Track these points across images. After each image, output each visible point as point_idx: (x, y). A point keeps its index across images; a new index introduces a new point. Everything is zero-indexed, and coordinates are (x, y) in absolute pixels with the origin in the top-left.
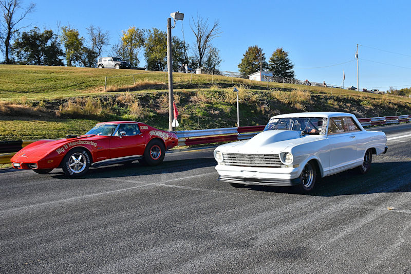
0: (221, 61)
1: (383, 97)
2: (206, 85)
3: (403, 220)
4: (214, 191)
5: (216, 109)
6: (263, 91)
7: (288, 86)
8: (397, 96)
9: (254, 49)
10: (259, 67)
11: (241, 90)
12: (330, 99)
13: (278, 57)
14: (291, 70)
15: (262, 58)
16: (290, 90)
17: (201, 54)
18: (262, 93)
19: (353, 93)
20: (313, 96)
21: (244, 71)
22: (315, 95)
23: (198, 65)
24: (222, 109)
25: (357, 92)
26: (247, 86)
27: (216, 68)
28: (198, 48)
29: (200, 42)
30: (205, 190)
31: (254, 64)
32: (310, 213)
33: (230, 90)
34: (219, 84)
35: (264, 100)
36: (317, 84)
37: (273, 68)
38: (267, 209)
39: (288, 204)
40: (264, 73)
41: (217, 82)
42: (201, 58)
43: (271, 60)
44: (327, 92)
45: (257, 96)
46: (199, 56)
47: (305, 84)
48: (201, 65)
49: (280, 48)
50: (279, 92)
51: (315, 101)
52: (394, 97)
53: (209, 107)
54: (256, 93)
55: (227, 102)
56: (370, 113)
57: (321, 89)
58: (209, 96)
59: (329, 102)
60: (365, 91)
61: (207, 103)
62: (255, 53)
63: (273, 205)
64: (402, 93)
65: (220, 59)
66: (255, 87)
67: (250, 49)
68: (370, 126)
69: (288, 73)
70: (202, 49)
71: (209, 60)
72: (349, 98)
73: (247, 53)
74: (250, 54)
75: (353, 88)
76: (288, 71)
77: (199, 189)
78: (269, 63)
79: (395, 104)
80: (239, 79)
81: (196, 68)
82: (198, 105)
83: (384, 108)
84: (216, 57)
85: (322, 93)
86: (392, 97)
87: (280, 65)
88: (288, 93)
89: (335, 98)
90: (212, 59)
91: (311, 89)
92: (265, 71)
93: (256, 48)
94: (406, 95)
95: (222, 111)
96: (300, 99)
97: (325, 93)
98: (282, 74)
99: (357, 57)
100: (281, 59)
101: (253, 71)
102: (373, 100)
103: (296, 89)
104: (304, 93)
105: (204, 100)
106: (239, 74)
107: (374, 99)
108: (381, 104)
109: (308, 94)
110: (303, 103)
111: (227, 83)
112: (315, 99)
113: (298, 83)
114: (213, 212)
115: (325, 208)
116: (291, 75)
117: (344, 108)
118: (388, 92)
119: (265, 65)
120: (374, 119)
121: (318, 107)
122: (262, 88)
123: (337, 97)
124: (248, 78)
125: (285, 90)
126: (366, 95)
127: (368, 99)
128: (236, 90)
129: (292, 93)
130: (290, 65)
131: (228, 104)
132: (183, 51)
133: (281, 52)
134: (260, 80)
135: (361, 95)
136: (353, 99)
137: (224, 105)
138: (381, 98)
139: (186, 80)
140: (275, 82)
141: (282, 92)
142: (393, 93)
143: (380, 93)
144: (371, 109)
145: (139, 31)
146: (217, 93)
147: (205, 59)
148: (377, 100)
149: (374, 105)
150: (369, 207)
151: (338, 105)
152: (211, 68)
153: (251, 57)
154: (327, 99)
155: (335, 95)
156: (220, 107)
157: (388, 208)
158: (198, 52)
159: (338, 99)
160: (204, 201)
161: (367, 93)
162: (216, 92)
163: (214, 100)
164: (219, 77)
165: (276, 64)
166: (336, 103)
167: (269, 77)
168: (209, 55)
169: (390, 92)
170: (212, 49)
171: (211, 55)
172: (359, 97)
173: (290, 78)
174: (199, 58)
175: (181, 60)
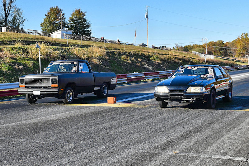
0: (25, 20)
1: (170, 53)
2: (11, 42)
3: (187, 162)
4: (18, 140)
5: (20, 64)
6: (63, 47)
7: (86, 43)
8: (182, 52)
9: (55, 9)
10: (60, 26)
11: (42, 46)
12: (123, 55)
13: (76, 17)
14: (88, 29)
15: (62, 17)
16: (87, 47)
17: (6, 14)
18: (62, 49)
19: (143, 49)
20: (108, 52)
21: (46, 29)
22: (110, 51)
23: (4, 24)
24: (26, 64)
25: (147, 49)
26: (49, 43)
27: (21, 26)
28: (3, 8)
29: (5, 3)
30: (9, 139)
31: (55, 23)
32: (104, 158)
33: (33, 47)
34: (23, 41)
35: (63, 56)
36: (112, 42)
37: (72, 27)
38: (66, 155)
39: (85, 150)
40: (63, 31)
41: (21, 39)
42: (7, 17)
43: (71, 19)
44: (120, 48)
45: (57, 52)
46: (4, 15)
47: (100, 41)
48: (6, 24)
49: (78, 9)
50: (78, 48)
51: (110, 56)
52: (180, 53)
53: (13, 63)
54: (56, 50)
55: (30, 58)
56: (158, 67)
57: (115, 46)
58: (14, 52)
59: (123, 57)
60: (154, 47)
61: (12, 58)
62: (56, 13)
63: (72, 152)
64: (186, 49)
65: (24, 18)
66: (56, 44)
67: (52, 9)
68: (158, 79)
69: (86, 31)
70: (7, 10)
71: (14, 19)
72: (140, 54)
73: (48, 13)
74: (51, 14)
75: (144, 45)
76: (86, 30)
77: (4, 138)
78: (69, 22)
79: (180, 59)
80: (41, 36)
81: (2, 27)
82: (4, 60)
83: (170, 62)
84: (20, 16)
85: (115, 49)
86: (178, 52)
87: (78, 24)
88: (86, 49)
89: (127, 54)
90: (16, 18)
91: (106, 46)
92: (65, 29)
93: (57, 8)
94: (190, 51)
95: (25, 65)
96: (96, 55)
97: (118, 49)
98: (80, 33)
99: (147, 17)
100: (79, 19)
101: (54, 30)
102: (161, 56)
103: (93, 46)
104: (100, 50)
105: (9, 56)
106: (41, 33)
107: (162, 54)
108: (168, 59)
109: (103, 50)
110: (99, 58)
111: (30, 40)
112: (110, 54)
113: (95, 40)
114: (16, 159)
115: (118, 153)
116: (89, 33)
117: (136, 63)
118: (174, 48)
119: (65, 25)
120: (162, 72)
121: (113, 62)
122: (62, 45)
123: (130, 53)
124: (49, 36)
125: (83, 46)
126: (155, 51)
127: (157, 54)
128: (38, 47)
129: (89, 49)
130: (88, 24)
131: (31, 59)
133: (79, 12)
134: (61, 38)
135: (151, 51)
136: (144, 54)
137: (28, 60)
138: (168, 53)
140: (74, 39)
141: (80, 48)
142: (178, 49)
143: (167, 49)
144: (159, 64)
146: (21, 50)
147: (10, 18)
148: (165, 56)
149: (161, 60)
150: (157, 151)
151: (131, 60)
152: (15, 26)
153: (52, 17)
154: (120, 55)
155: (127, 51)
156: (24, 62)
157: (174, 152)
158: (4, 12)
159: (130, 55)
160: (8, 149)
161: (156, 49)
162: (20, 48)
163: (18, 56)
164: (23, 35)
165: (75, 23)
166: (128, 58)
167: (68, 35)
168: (14, 14)
169: (176, 49)
170: (17, 9)
171: (16, 14)
172: (149, 52)
173: (88, 35)
174: (5, 18)
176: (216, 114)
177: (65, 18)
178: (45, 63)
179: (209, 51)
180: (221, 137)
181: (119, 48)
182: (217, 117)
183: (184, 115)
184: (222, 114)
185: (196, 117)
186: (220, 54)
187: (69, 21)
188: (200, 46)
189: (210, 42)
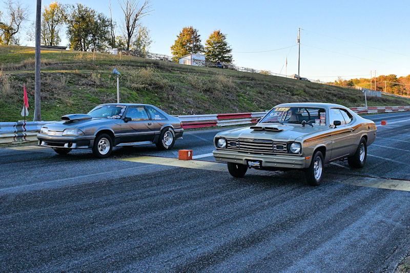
0: (151, 41)
7: (214, 71)
9: (189, 30)
11: (147, 73)
13: (214, 40)
14: (229, 55)
22: (241, 81)
28: (126, 29)
37: (210, 51)
40: (195, 56)
43: (208, 41)
45: (165, 81)
48: (129, 46)
50: (196, 76)
51: (240, 88)
53: (102, 93)
61: (102, 87)
62: (190, 34)
64: (350, 83)
65: (150, 39)
66: (172, 70)
70: (130, 28)
73: (180, 34)
74: (184, 35)
76: (226, 55)
78: (205, 46)
82: (90, 89)
84: (146, 37)
87: (217, 49)
91: (241, 75)
93: (191, 29)
97: (255, 80)
100: (219, 42)
102: (311, 90)
105: (98, 83)
107: (313, 88)
109: (232, 80)
112: (241, 86)
116: (228, 60)
119: (198, 48)
121: (242, 96)
122: (181, 72)
129: (212, 78)
130: (228, 49)
132: (110, 30)
133: (219, 34)
137: (123, 90)
145: (62, 6)
147: (133, 39)
148: (315, 90)
153: (186, 38)
154: (255, 87)
158: (127, 31)
163: (111, 84)
165: (213, 47)
167: (197, 60)
168: (139, 34)
170: (142, 28)
171: (141, 34)
174: (127, 38)
175: (107, 39)
177: (201, 41)
178: (147, 94)
179: (380, 86)
186: (391, 91)
187: (206, 44)
189: (381, 76)
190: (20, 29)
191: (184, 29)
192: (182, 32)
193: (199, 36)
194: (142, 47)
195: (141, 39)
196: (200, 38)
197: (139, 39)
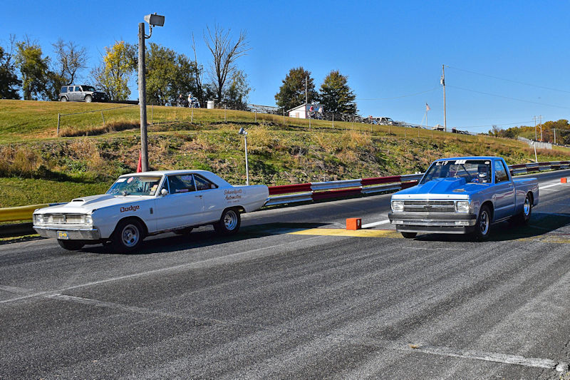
5: (224, 161)
6: (300, 132)
7: (342, 125)
8: (502, 138)
9: (298, 72)
10: (305, 99)
12: (400, 143)
14: (352, 103)
17: (220, 80)
18: (298, 136)
19: (437, 134)
20: (375, 140)
21: (284, 104)
22: (379, 137)
25: (444, 134)
27: (242, 100)
29: (219, 64)
31: (298, 94)
35: (298, 146)
37: (326, 100)
41: (232, 120)
42: (221, 85)
43: (323, 87)
44: (398, 133)
45: (287, 140)
46: (217, 82)
48: (221, 96)
50: (324, 134)
52: (497, 140)
53: (213, 158)
57: (390, 129)
59: (399, 148)
60: (454, 131)
61: (211, 151)
62: (300, 77)
64: (510, 134)
65: (248, 87)
66: (290, 128)
69: (347, 106)
70: (221, 73)
71: (232, 88)
72: (429, 143)
74: (292, 80)
75: (440, 129)
76: (348, 104)
78: (320, 93)
84: (242, 84)
85: (390, 135)
86: (492, 139)
89: (408, 141)
91: (375, 130)
94: (515, 136)
96: (353, 144)
97: (394, 135)
98: (339, 109)
101: (294, 105)
102: (464, 145)
104: (361, 135)
105: (206, 147)
106: (270, 109)
107: (466, 142)
108: (475, 149)
109: (368, 136)
110: (358, 150)
111: (248, 121)
116: (352, 110)
118: (490, 132)
119: (313, 97)
122: (300, 129)
124: (287, 114)
127: (457, 142)
129: (343, 134)
130: (351, 95)
132: (195, 76)
133: (337, 76)
134: (304, 117)
136: (435, 143)
138: (476, 141)
139: (185, 117)
142: (497, 134)
145: (130, 48)
146: (228, 137)
147: (226, 87)
148: (471, 144)
152: (235, 100)
153: (294, 85)
154: (396, 144)
155: (409, 137)
158: (217, 78)
165: (331, 94)
168: (233, 81)
169: (494, 133)
170: (237, 73)
171: (236, 81)
172: (444, 139)
173: (350, 114)
174: (218, 86)
175: (191, 89)
176: (528, 250)
177: (314, 87)
179: (546, 136)
180: (521, 304)
181: (396, 133)
182: (528, 256)
183: (470, 254)
184: (539, 252)
185: (489, 258)
186: (562, 142)
187: (321, 91)
188: (531, 129)
189: (547, 123)
190: (75, 79)
191: (291, 71)
192: (288, 75)
193: (313, 79)
194: (237, 98)
195: (237, 87)
196: (314, 82)
197: (234, 87)
